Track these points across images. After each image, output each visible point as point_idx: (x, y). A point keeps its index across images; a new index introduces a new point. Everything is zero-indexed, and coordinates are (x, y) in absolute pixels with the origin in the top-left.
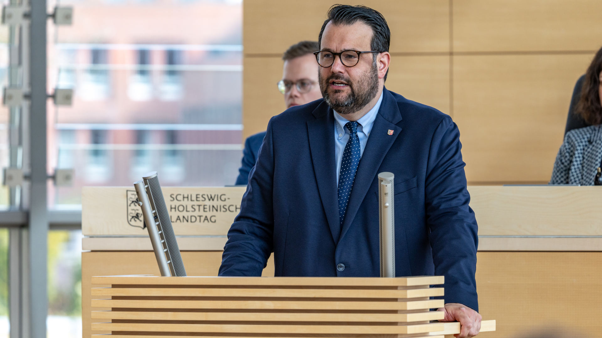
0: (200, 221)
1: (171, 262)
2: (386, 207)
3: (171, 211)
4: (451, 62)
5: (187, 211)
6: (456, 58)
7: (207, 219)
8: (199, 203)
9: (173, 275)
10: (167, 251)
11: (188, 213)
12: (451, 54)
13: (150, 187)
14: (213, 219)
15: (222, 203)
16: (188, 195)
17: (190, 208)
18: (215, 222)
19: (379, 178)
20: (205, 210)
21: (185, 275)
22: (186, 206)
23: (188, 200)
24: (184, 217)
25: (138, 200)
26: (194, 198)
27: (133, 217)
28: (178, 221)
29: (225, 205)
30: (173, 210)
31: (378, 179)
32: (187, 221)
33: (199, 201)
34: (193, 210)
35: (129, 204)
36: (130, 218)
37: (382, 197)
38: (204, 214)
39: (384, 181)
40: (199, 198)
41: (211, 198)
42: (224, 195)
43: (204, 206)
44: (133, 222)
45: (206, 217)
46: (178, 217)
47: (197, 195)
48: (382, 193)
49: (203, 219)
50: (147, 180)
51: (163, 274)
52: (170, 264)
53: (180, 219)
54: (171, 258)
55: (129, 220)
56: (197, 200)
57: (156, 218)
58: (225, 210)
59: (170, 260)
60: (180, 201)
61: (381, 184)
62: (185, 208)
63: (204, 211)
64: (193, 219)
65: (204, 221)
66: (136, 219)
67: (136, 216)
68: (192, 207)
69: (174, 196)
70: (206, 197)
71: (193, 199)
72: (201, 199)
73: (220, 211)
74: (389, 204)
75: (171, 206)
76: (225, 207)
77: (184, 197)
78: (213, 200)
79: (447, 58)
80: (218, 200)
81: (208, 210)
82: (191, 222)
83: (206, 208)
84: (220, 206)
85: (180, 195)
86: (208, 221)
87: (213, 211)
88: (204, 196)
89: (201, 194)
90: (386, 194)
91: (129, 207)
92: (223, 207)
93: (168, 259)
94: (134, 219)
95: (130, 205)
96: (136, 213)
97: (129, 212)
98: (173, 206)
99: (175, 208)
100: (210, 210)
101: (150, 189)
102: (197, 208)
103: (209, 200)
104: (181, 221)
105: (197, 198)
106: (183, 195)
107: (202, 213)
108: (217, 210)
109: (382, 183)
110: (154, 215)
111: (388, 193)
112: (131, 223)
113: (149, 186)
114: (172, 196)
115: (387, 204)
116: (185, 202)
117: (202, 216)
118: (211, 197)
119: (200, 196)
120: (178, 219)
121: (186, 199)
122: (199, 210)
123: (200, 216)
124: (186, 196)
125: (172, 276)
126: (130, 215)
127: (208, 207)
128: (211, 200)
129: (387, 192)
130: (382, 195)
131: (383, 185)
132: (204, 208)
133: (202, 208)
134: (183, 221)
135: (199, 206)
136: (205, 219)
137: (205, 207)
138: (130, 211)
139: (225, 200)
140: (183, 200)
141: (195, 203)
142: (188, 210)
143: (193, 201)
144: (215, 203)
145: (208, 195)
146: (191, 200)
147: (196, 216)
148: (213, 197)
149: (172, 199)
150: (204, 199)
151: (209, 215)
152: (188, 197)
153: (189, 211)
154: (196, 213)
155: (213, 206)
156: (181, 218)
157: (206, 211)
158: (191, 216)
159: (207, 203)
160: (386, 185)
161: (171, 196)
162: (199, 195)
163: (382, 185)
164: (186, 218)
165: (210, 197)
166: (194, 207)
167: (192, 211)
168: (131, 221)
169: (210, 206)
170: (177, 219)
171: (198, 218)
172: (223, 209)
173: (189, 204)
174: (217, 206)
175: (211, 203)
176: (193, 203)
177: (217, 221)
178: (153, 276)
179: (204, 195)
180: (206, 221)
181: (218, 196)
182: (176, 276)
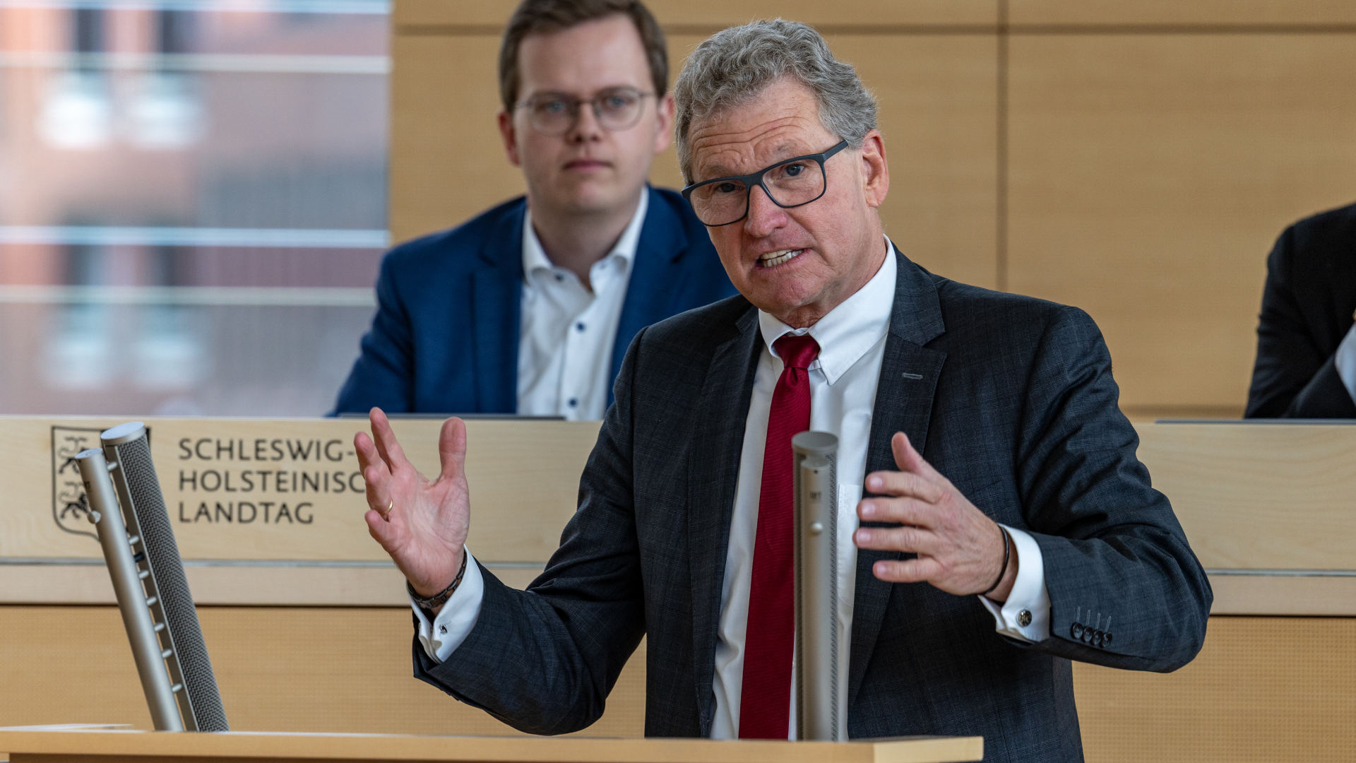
0: (267, 519)
1: (183, 689)
2: (816, 533)
3: (181, 487)
4: (1003, 56)
5: (228, 489)
6: (1014, 41)
7: (287, 514)
8: (262, 466)
9: (190, 727)
10: (173, 655)
11: (230, 494)
12: (1002, 30)
13: (122, 469)
14: (304, 513)
15: (333, 467)
16: (231, 443)
17: (236, 481)
18: (310, 521)
19: (793, 447)
20: (282, 486)
21: (222, 727)
22: (227, 475)
23: (231, 456)
24: (219, 506)
25: (86, 499)
26: (249, 450)
27: (70, 505)
28: (203, 518)
29: (341, 474)
30: (188, 485)
31: (791, 450)
32: (229, 518)
33: (264, 459)
34: (247, 486)
35: (58, 468)
36: (60, 507)
37: (803, 503)
38: (279, 499)
39: (808, 457)
40: (263, 450)
41: (300, 452)
42: (339, 442)
43: (279, 473)
44: (69, 521)
45: (284, 506)
46: (203, 505)
47: (258, 442)
48: (803, 492)
49: (274, 511)
50: (116, 448)
51: (160, 723)
52: (180, 694)
53: (207, 513)
54: (183, 676)
55: (59, 512)
56: (258, 458)
57: (139, 557)
58: (339, 487)
59: (180, 682)
60: (208, 458)
61: (799, 465)
62: (223, 481)
63: (279, 489)
64: (247, 513)
65: (277, 520)
66: (79, 512)
67: (80, 504)
68: (243, 478)
69: (191, 446)
70: (284, 447)
71: (245, 454)
72: (270, 453)
73: (326, 489)
74: (824, 525)
75: (182, 474)
76: (340, 477)
77: (219, 449)
78: (305, 457)
79: (992, 40)
80: (318, 457)
81: (289, 485)
82: (241, 520)
83: (284, 482)
84: (326, 475)
85: (208, 441)
86: (291, 520)
87: (304, 488)
88: (277, 445)
89: (270, 440)
90: (814, 496)
91: (58, 477)
92: (336, 480)
93: (176, 679)
94: (74, 512)
95: (61, 471)
96: (79, 495)
97: (58, 492)
98: (188, 475)
99: (194, 480)
100: (295, 488)
101: (124, 474)
102: (257, 480)
103: (294, 457)
104: (210, 519)
105: (258, 450)
106: (218, 443)
107: (271, 495)
108: (316, 488)
109: (804, 464)
110: (136, 551)
111: (820, 494)
112: (64, 522)
113: (121, 464)
114: (186, 444)
115: (818, 526)
116: (224, 464)
117: (272, 504)
118: (300, 449)
119: (267, 446)
120: (203, 510)
121: (225, 455)
122: (264, 487)
123: (267, 505)
124: (225, 444)
125: (185, 729)
126: (60, 499)
127: (289, 478)
128: (300, 457)
129: (816, 490)
130: (803, 498)
131: (807, 471)
132: (279, 481)
133: (271, 480)
134: (217, 519)
135: (264, 474)
136: (281, 514)
137: (282, 477)
138: (61, 487)
139: (340, 458)
140: (218, 456)
141: (254, 465)
142: (231, 485)
143: (247, 459)
144: (312, 466)
145: (289, 444)
146: (241, 458)
147: (256, 503)
148: (305, 447)
149: (185, 454)
150: (277, 455)
151: (292, 500)
152: (230, 449)
153: (234, 490)
154: (256, 496)
155: (305, 476)
156: (212, 510)
157: (285, 490)
158: (241, 505)
159: (288, 465)
160: (814, 468)
161: (181, 445)
162: (263, 441)
163: (802, 471)
164: (226, 508)
165: (295, 447)
166: (248, 476)
167: (244, 490)
168: (63, 516)
169: (295, 475)
170: (200, 513)
171: (261, 510)
172: (333, 485)
173: (234, 467)
174: (317, 475)
175: (299, 466)
176: (245, 466)
177: (315, 519)
178: (129, 728)
179: (279, 441)
180: (284, 519)
181: (318, 444)
182: (198, 729)
